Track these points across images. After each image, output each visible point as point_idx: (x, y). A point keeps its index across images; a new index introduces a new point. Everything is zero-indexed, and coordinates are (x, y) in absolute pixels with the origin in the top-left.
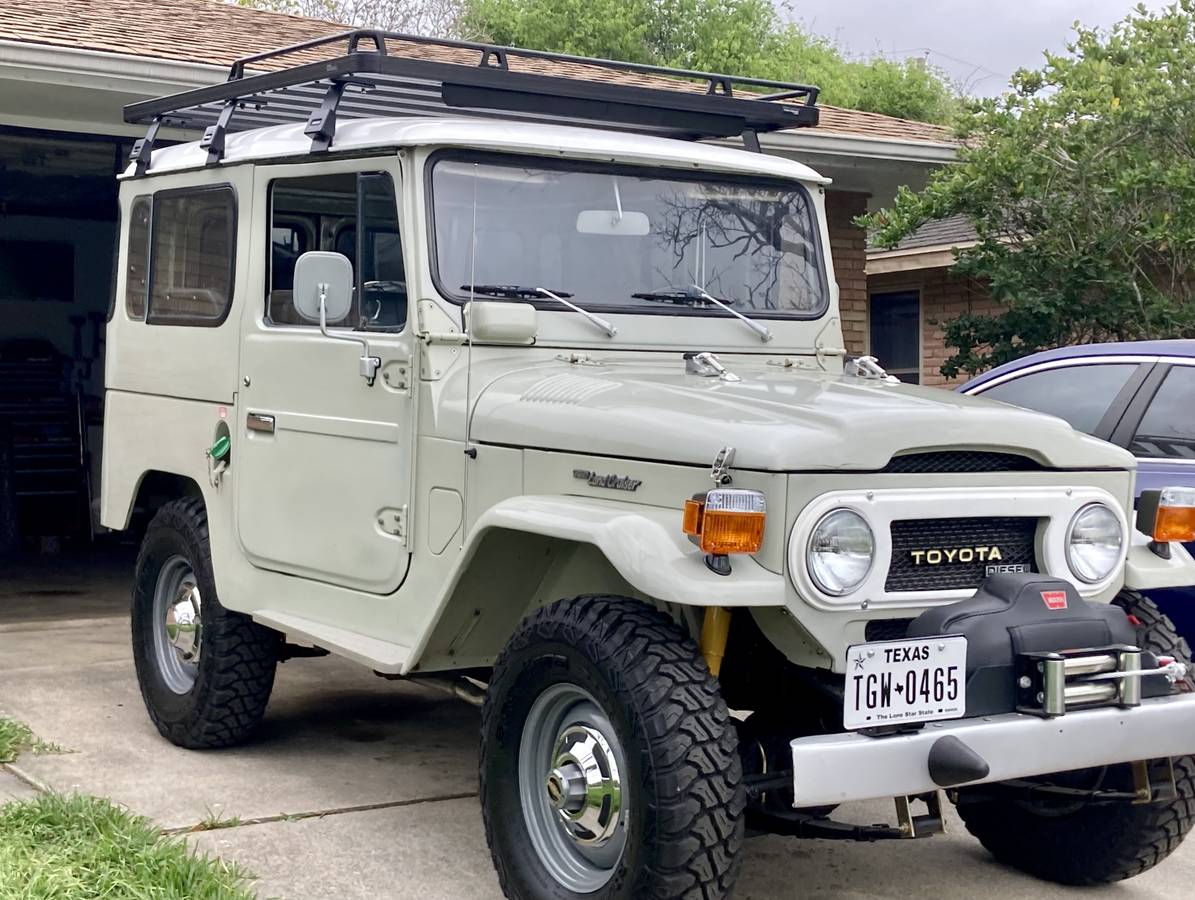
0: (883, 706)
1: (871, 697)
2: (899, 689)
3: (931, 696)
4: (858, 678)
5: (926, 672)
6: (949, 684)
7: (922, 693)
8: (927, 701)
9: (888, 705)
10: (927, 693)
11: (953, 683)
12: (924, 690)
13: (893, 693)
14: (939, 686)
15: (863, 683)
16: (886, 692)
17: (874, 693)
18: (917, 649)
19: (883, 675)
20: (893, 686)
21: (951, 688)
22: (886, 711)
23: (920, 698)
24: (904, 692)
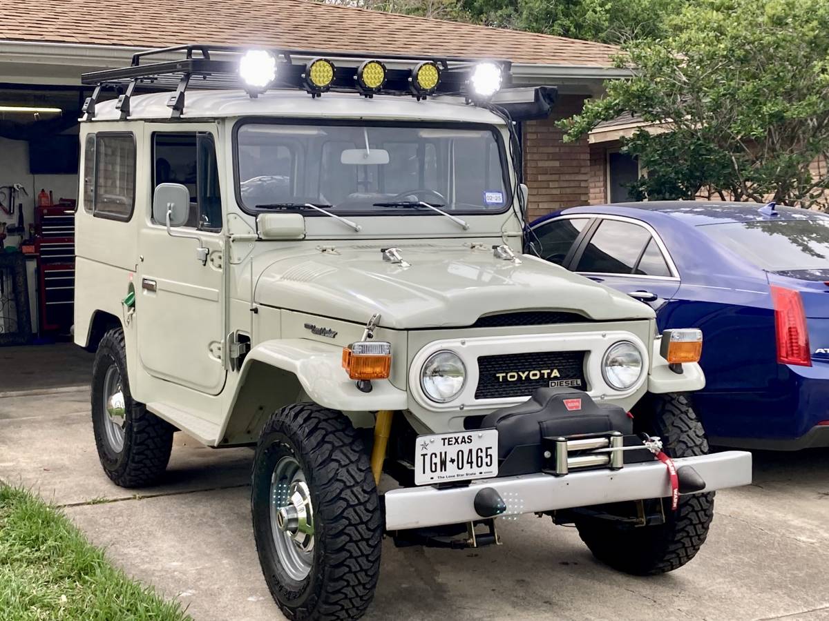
0: (441, 471)
1: (433, 466)
2: (453, 461)
3: (474, 464)
4: (424, 455)
5: (471, 451)
6: (487, 457)
7: (468, 463)
8: (471, 467)
9: (445, 470)
10: (471, 463)
11: (489, 457)
12: (470, 461)
13: (448, 464)
14: (479, 459)
15: (427, 459)
16: (443, 463)
17: (436, 464)
18: (464, 438)
19: (441, 453)
20: (448, 459)
21: (488, 460)
22: (443, 474)
23: (467, 466)
24: (456, 463)
